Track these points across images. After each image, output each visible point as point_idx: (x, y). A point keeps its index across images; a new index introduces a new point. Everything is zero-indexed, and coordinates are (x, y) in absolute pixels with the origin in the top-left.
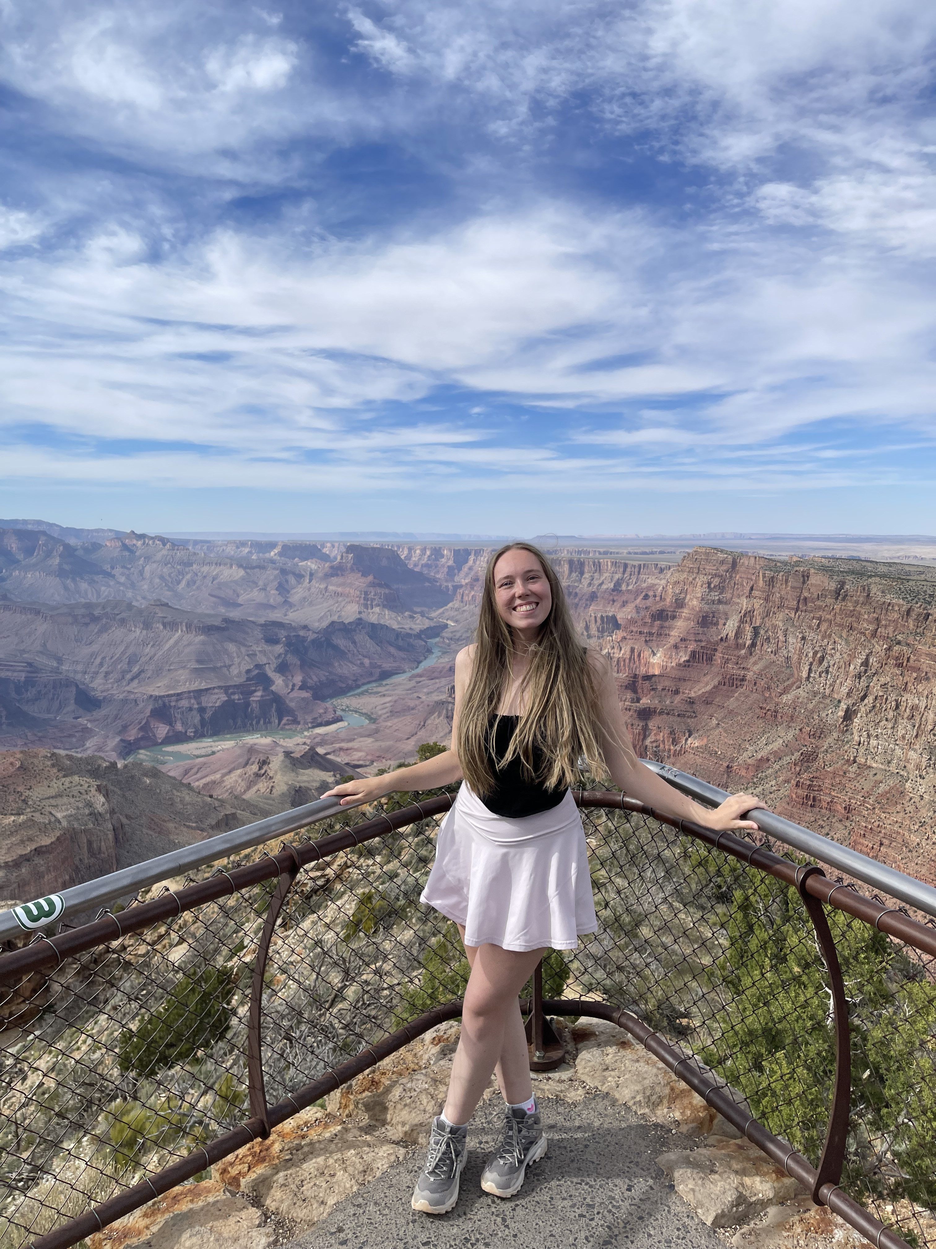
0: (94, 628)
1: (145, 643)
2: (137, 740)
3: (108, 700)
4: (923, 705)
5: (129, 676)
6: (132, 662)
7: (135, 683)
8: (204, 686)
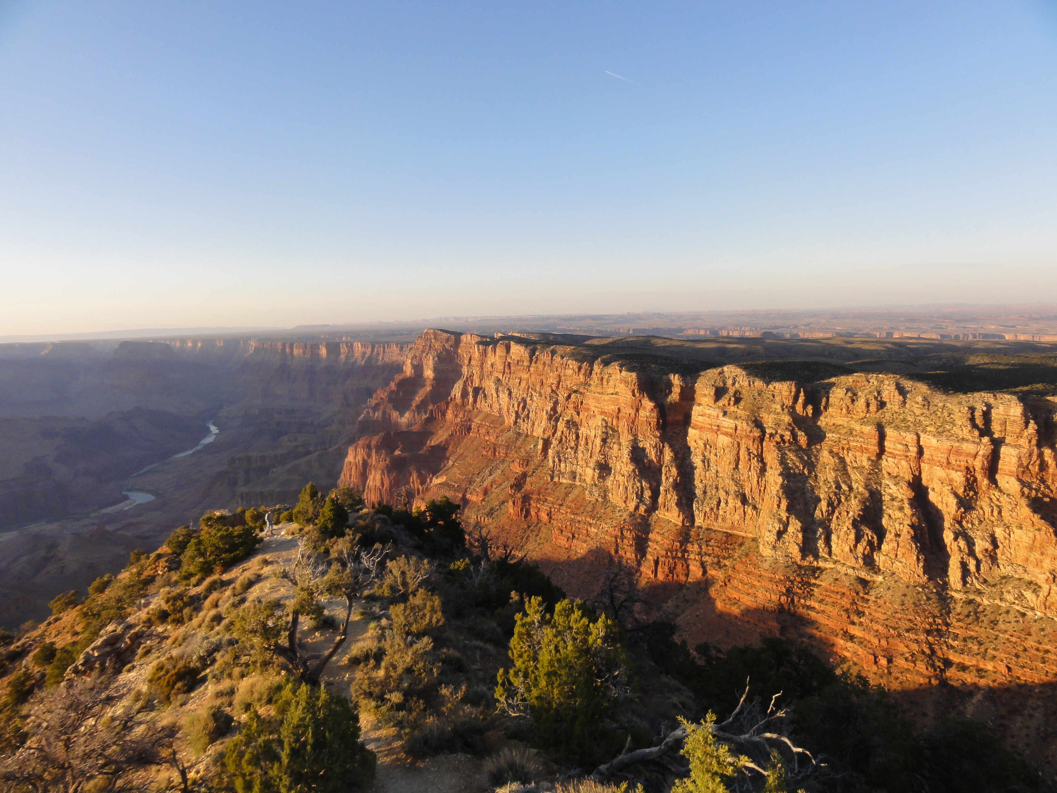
4: (592, 435)
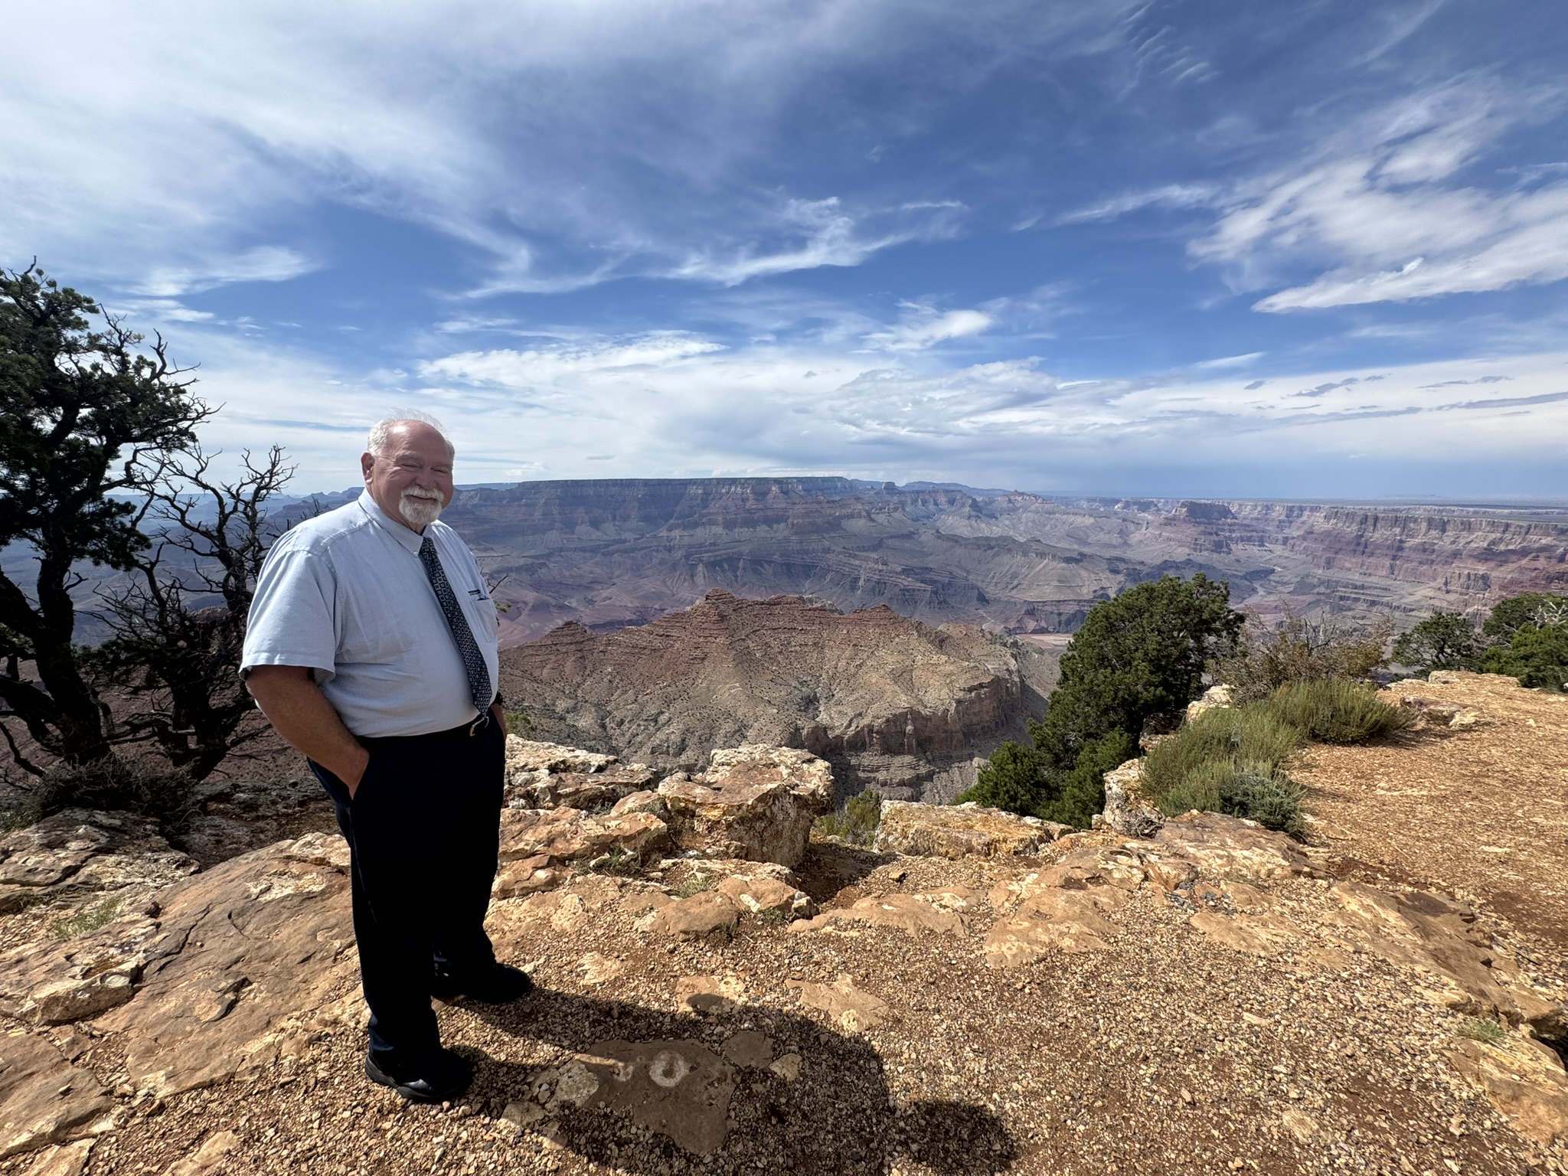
0: (990, 553)
1: (1023, 566)
2: (1015, 629)
3: (997, 600)
5: (1011, 586)
6: (1014, 576)
7: (1014, 592)
8: (1062, 598)
